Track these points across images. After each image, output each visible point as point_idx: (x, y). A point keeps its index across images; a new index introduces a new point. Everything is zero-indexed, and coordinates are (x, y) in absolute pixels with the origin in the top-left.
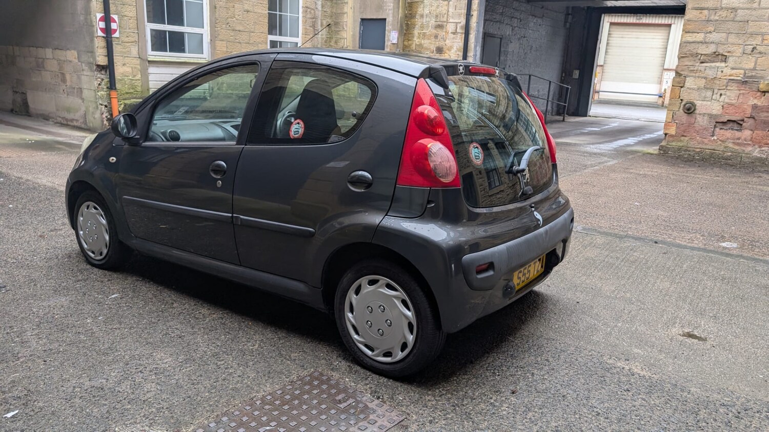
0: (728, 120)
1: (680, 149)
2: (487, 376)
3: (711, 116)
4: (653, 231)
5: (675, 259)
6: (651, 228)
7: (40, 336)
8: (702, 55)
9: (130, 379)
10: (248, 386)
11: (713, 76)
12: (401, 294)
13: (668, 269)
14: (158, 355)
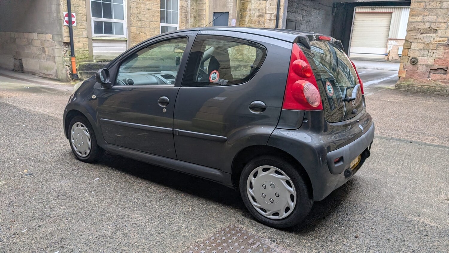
0: (438, 68)
1: (409, 86)
2: (336, 227)
3: (427, 66)
4: (407, 136)
5: (427, 152)
6: (405, 133)
7: (60, 204)
8: (421, 29)
9: (120, 230)
10: (192, 235)
11: (428, 42)
12: (286, 177)
13: (425, 158)
14: (134, 215)
